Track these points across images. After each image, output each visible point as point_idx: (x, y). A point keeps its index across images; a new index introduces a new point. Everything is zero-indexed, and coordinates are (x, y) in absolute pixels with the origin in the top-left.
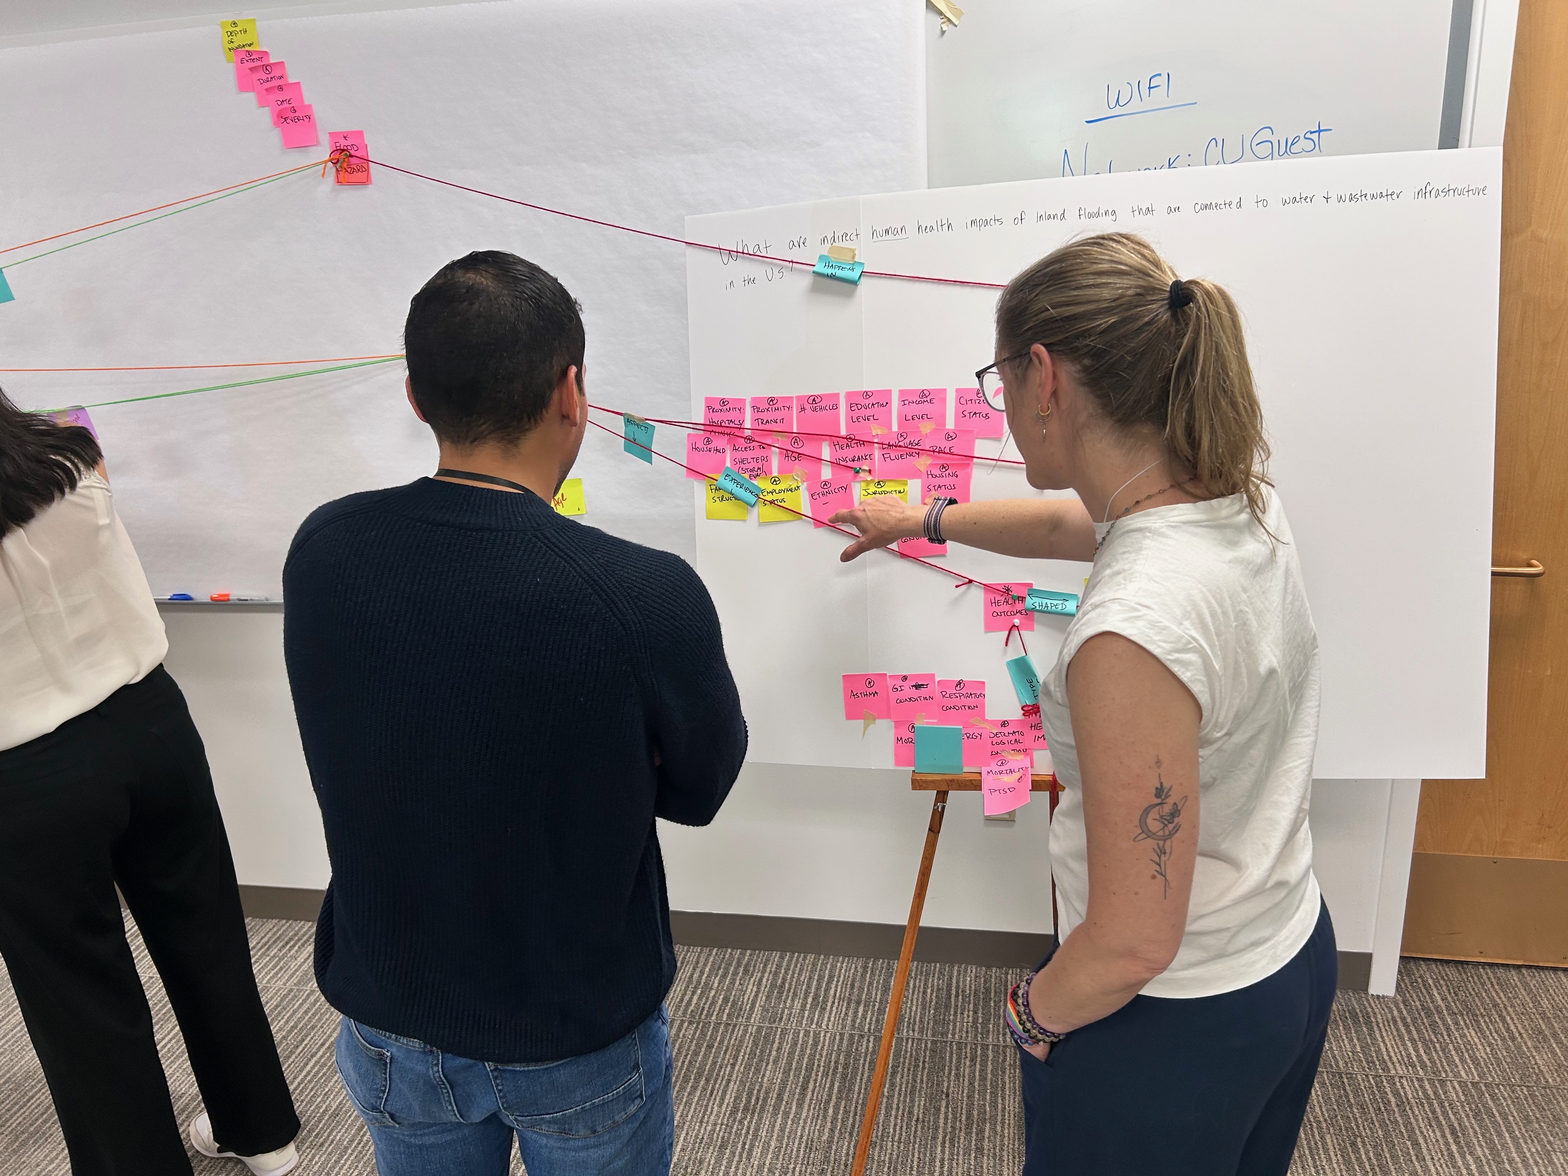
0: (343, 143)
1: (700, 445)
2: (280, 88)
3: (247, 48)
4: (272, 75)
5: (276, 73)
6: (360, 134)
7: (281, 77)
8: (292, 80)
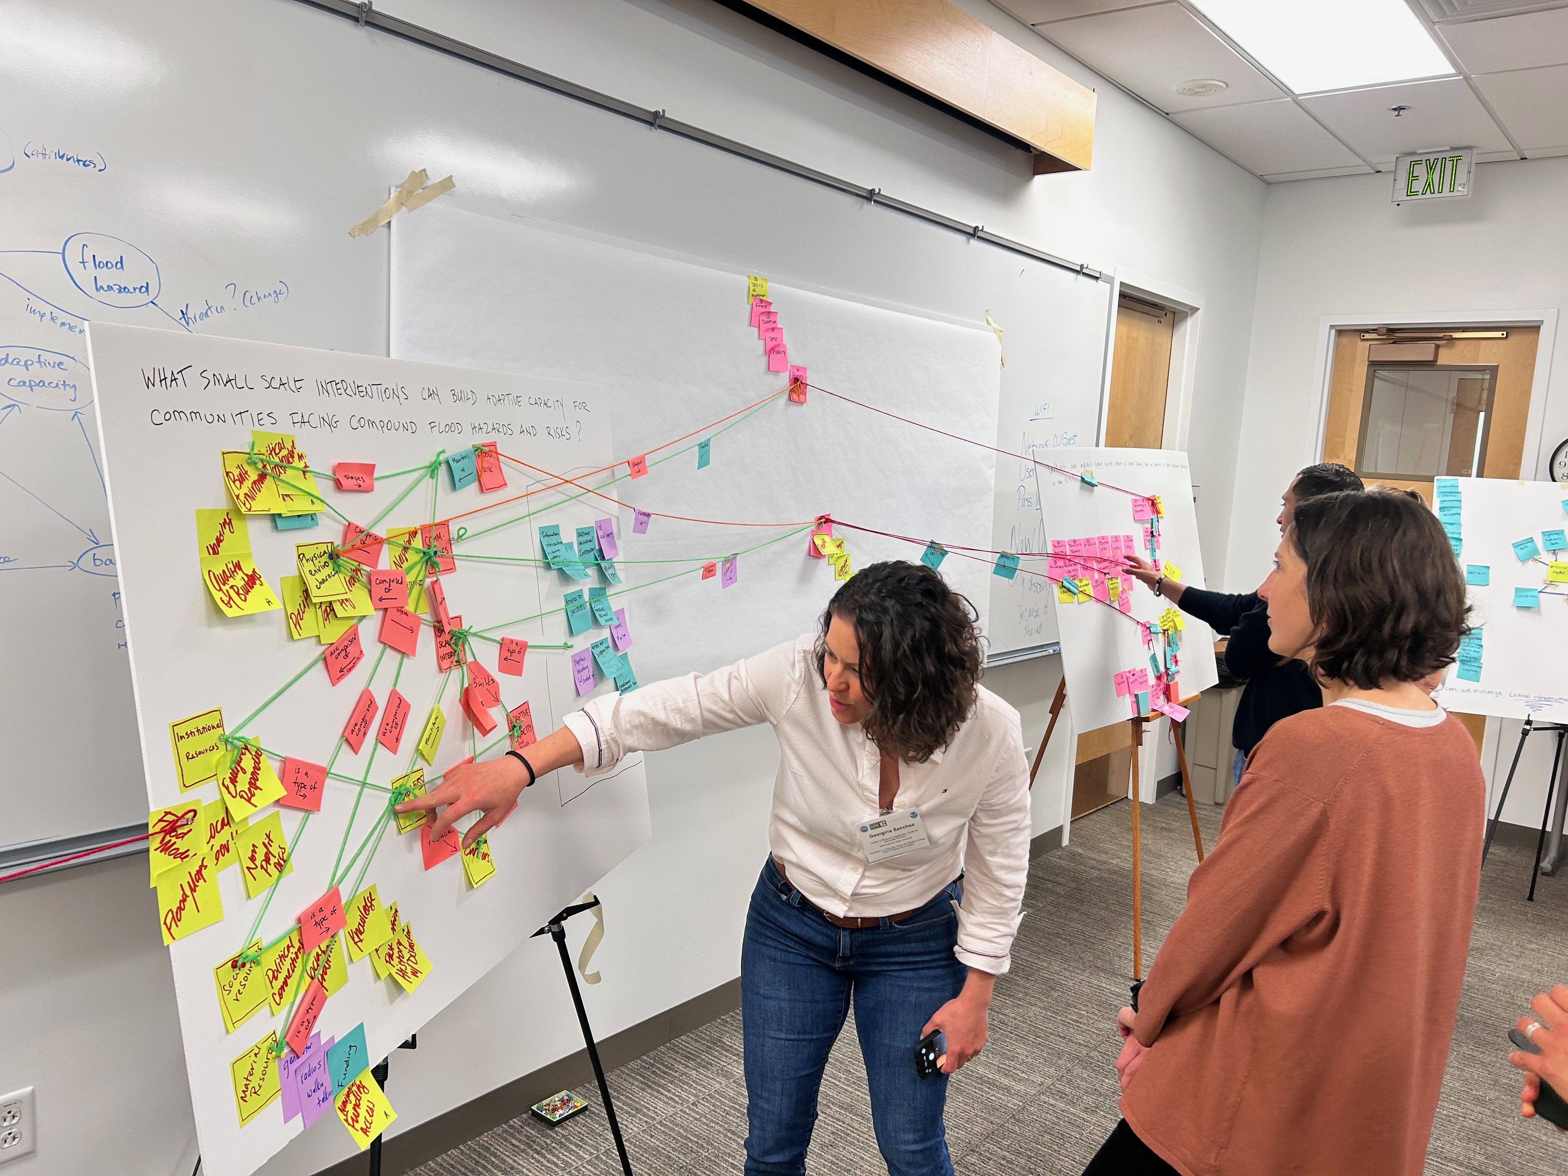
0: (797, 374)
1: (1053, 565)
2: (773, 329)
3: (761, 298)
4: (770, 319)
5: (772, 318)
6: (805, 369)
7: (775, 322)
8: (779, 326)
